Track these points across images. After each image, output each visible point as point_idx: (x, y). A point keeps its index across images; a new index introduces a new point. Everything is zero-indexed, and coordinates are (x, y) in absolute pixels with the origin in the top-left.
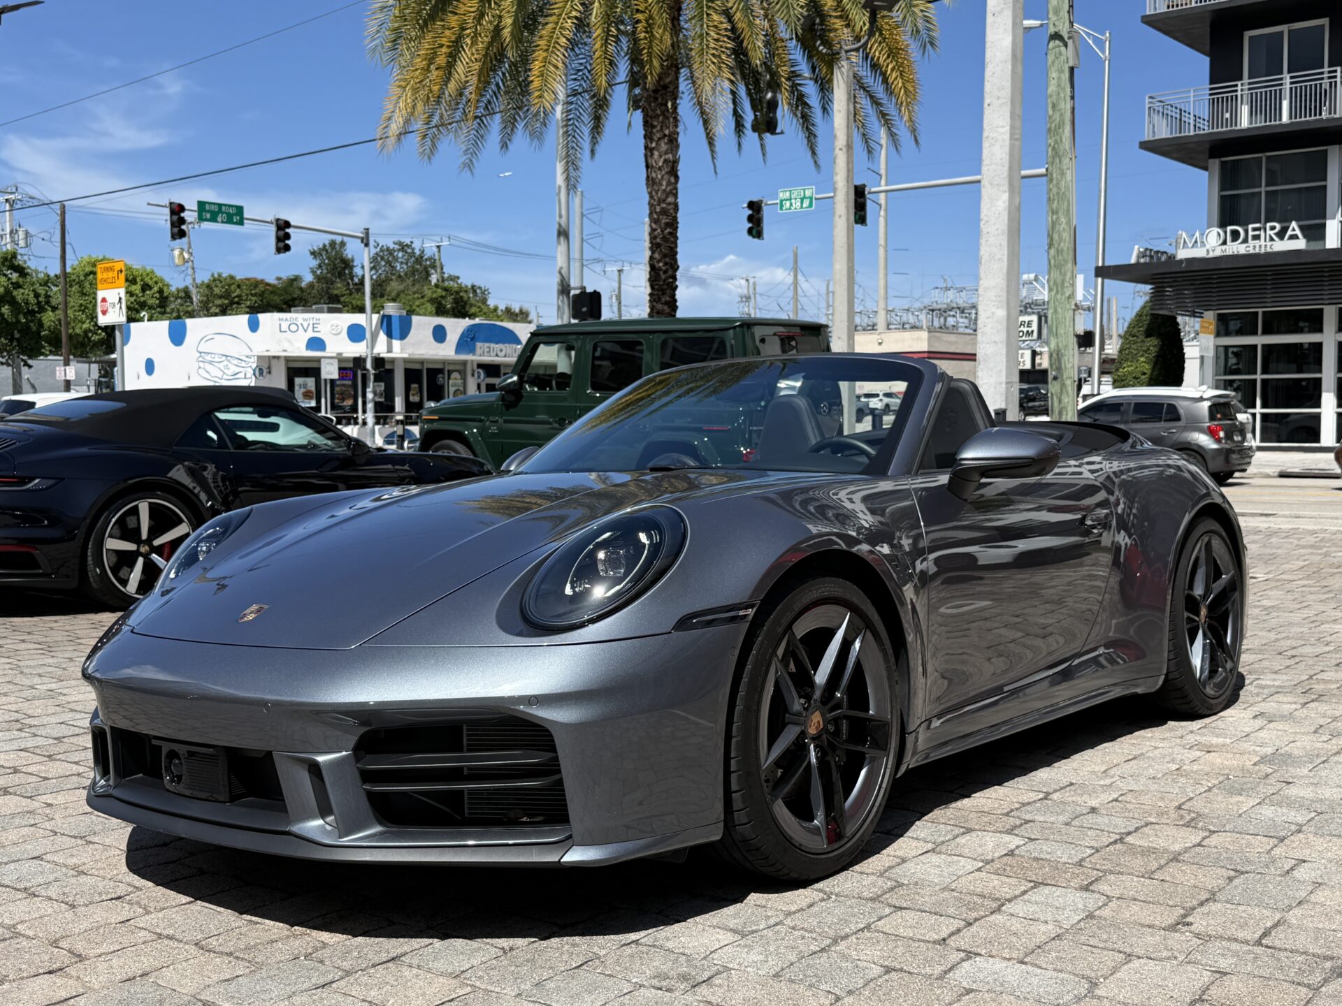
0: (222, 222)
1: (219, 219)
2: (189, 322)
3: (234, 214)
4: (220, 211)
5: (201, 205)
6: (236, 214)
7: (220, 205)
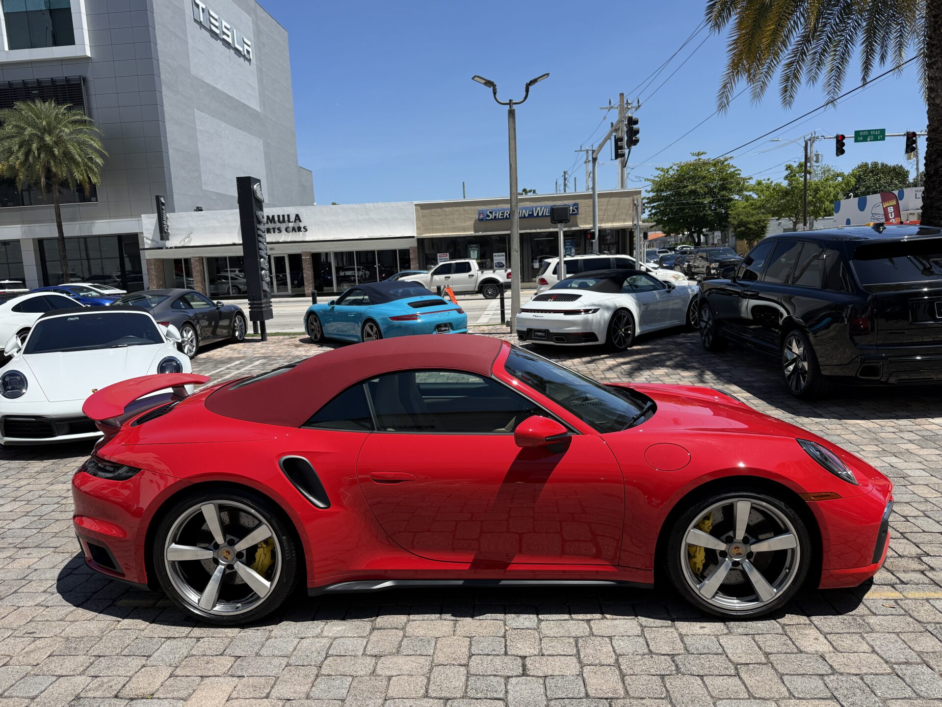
0: (871, 141)
1: (868, 139)
2: (868, 196)
3: (878, 135)
4: (870, 134)
5: (857, 133)
6: (880, 135)
7: (869, 131)
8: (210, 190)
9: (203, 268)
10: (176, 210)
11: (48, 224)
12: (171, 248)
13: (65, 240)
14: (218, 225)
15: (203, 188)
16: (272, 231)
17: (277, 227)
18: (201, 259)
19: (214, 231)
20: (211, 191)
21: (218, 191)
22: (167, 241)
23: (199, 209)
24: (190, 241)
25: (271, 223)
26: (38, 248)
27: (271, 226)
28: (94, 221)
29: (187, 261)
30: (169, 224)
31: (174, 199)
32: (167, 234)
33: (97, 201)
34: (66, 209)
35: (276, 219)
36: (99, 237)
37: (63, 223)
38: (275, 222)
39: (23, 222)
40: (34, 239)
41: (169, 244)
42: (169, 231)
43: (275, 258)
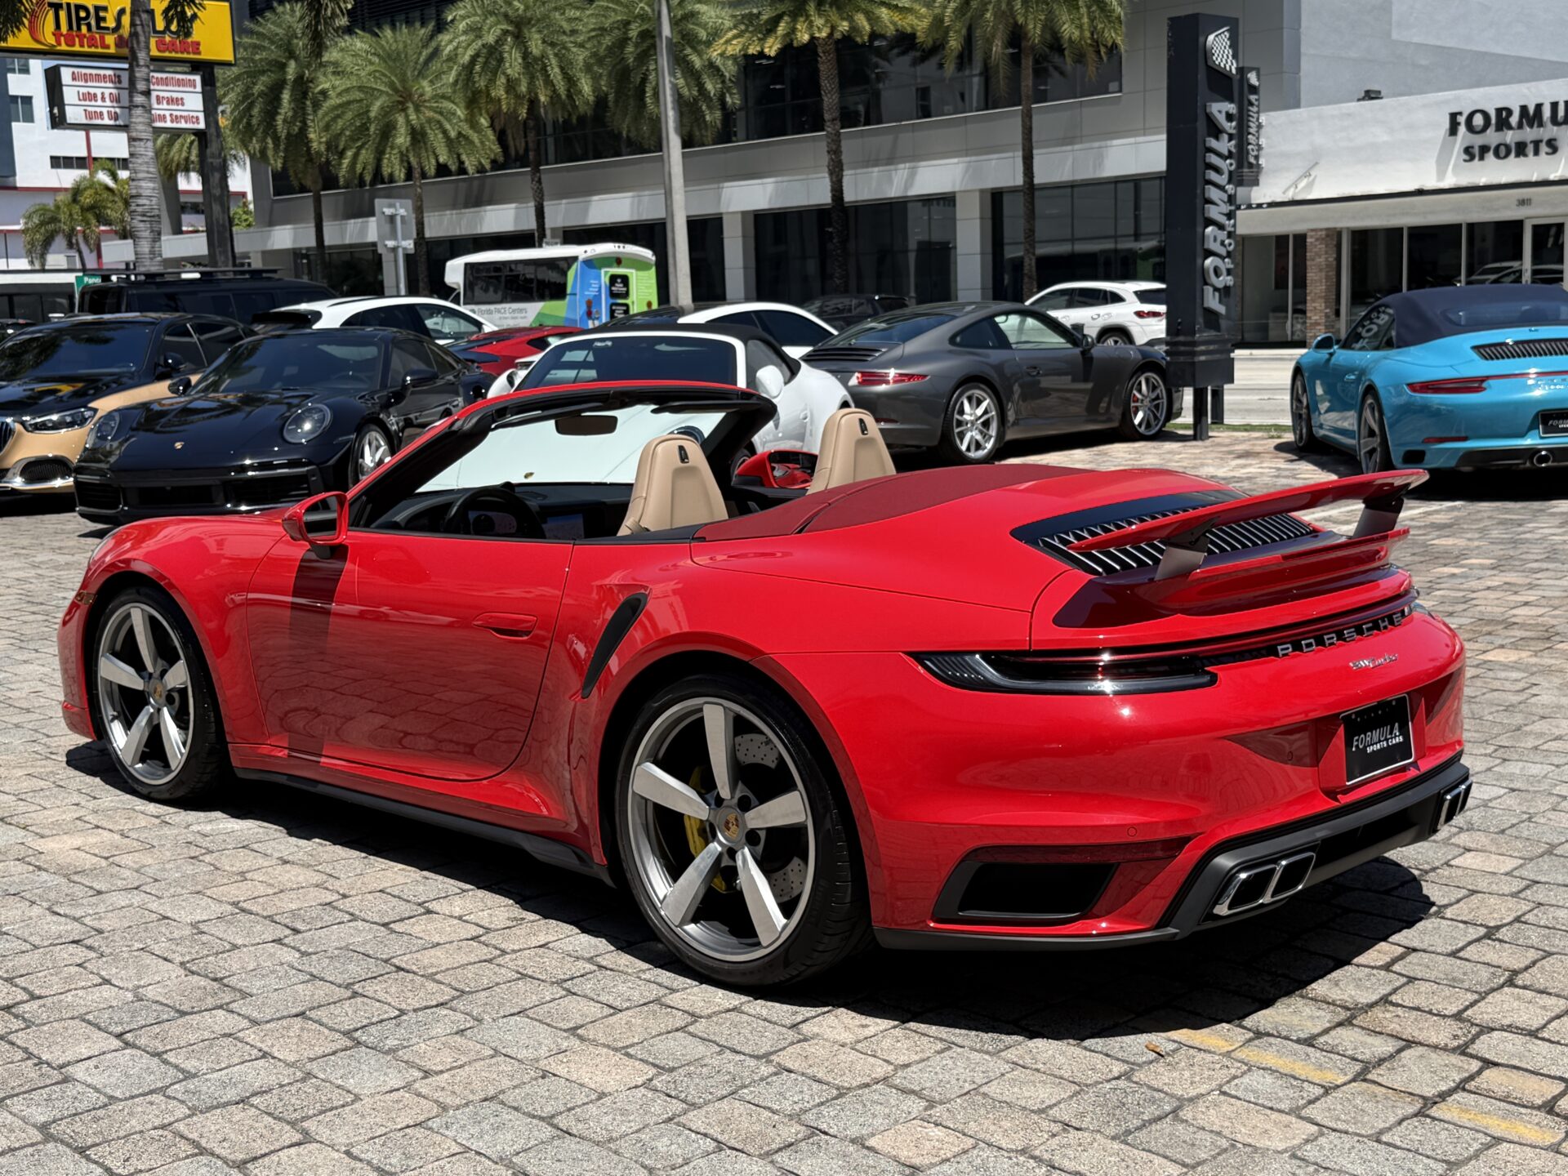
8: (1416, 40)
9: (1339, 259)
10: (1303, 102)
11: (1010, 154)
12: (1260, 206)
13: (1037, 193)
14: (1386, 138)
15: (1395, 36)
16: (1530, 149)
17: (1546, 139)
18: (1335, 235)
19: (1373, 154)
20: (1419, 45)
21: (1439, 43)
22: (1255, 188)
23: (1370, 95)
24: (1310, 185)
25: (1531, 126)
26: (989, 214)
27: (1529, 134)
28: (1109, 143)
29: (1301, 239)
30: (1262, 141)
31: (1302, 74)
32: (1256, 169)
33: (1120, 91)
34: (1047, 116)
35: (1547, 113)
36: (1117, 181)
37: (1035, 152)
38: (1541, 125)
39: (967, 152)
40: (982, 191)
41: (1260, 194)
42: (1262, 161)
43: (1536, 228)
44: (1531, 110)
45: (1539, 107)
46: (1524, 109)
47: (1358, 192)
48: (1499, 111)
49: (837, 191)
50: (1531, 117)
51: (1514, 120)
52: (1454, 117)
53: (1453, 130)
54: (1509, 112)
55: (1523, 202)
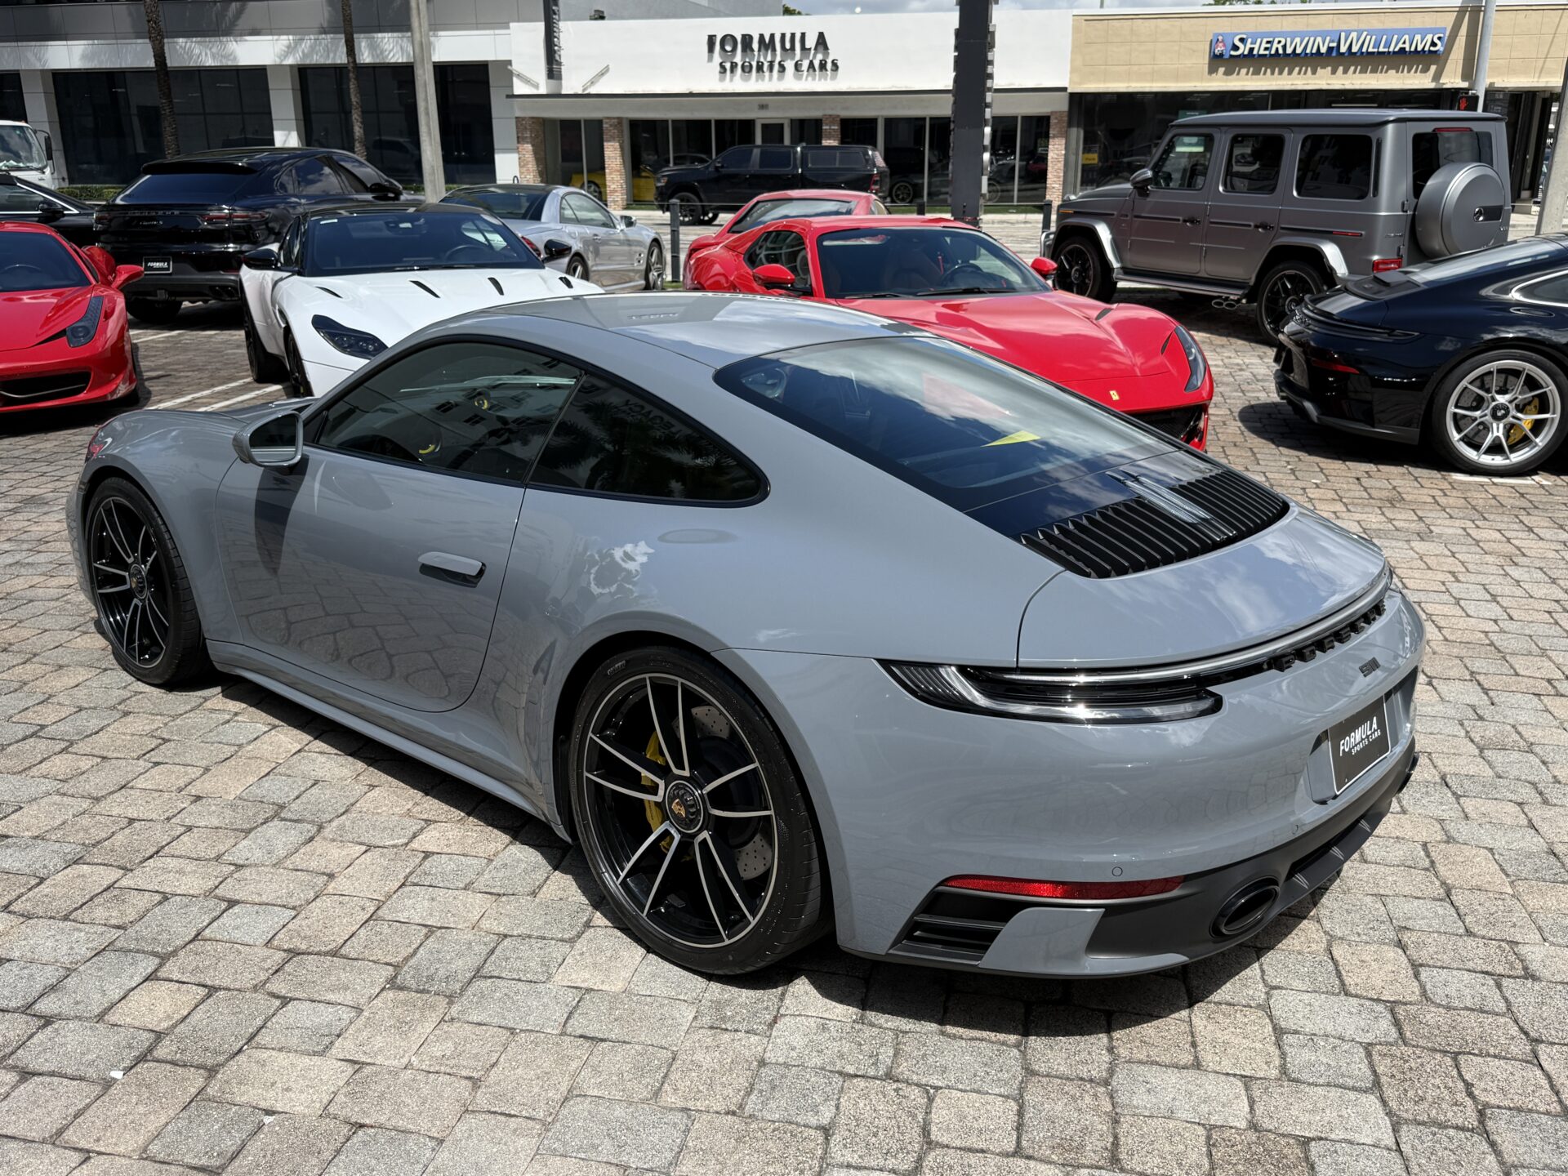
12: (566, 96)
16: (766, 68)
17: (777, 61)
18: (620, 120)
22: (561, 82)
23: (599, 15)
24: (606, 83)
25: (767, 50)
26: (298, 86)
27: (765, 57)
30: (562, 43)
32: (560, 66)
35: (777, 42)
37: (354, 37)
38: (774, 50)
40: (292, 67)
42: (563, 60)
43: (765, 127)
44: (767, 39)
45: (772, 36)
46: (762, 36)
47: (640, 91)
48: (744, 36)
49: (160, 57)
50: (767, 44)
51: (755, 46)
52: (711, 40)
53: (711, 49)
54: (751, 37)
55: (763, 107)
